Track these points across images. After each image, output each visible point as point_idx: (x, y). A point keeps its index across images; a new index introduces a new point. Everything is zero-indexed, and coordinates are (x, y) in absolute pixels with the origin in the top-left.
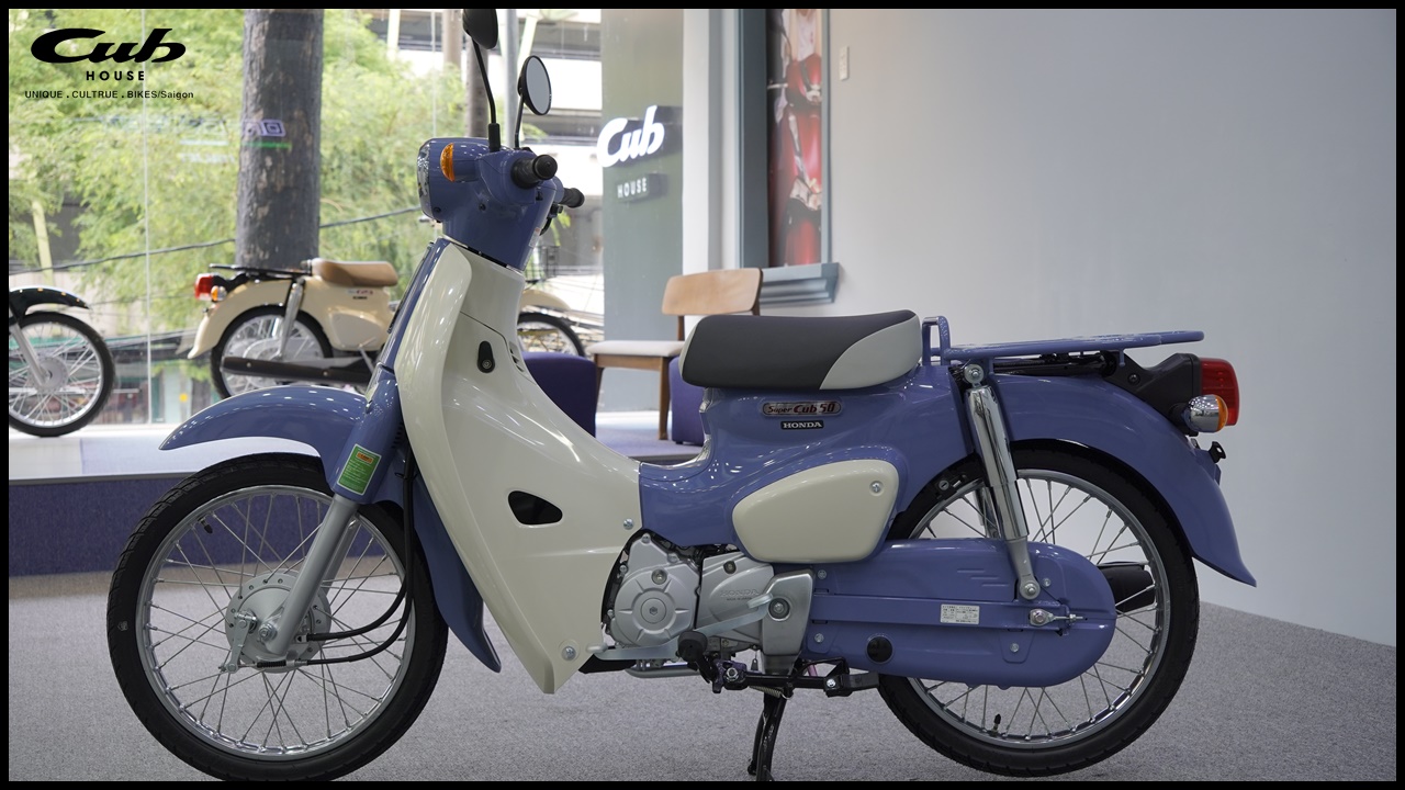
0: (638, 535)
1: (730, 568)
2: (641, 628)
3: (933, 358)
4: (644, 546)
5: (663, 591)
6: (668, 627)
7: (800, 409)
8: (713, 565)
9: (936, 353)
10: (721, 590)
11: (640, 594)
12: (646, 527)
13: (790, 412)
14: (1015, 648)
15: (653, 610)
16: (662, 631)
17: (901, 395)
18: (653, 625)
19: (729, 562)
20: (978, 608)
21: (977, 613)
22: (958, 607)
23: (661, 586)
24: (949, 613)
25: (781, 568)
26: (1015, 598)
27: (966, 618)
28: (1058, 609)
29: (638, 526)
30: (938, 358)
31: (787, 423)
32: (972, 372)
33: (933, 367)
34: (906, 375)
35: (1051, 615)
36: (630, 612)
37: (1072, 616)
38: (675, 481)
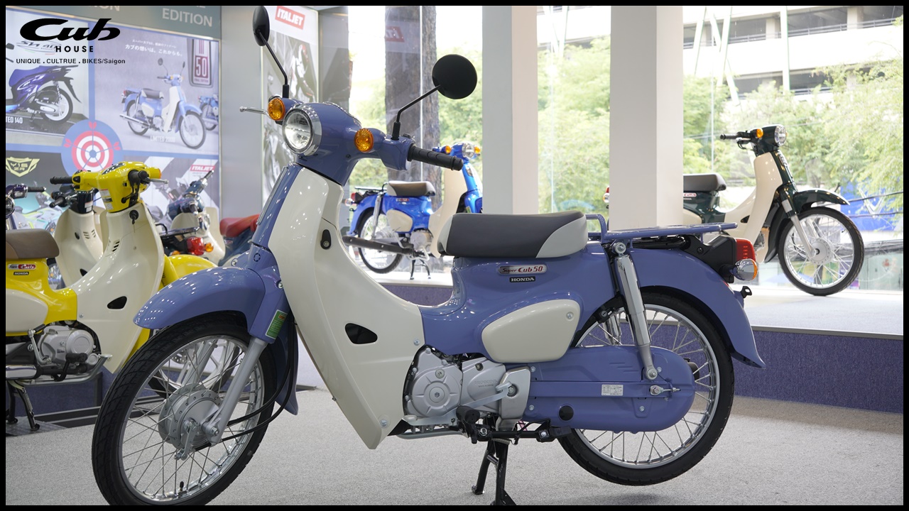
0: (423, 349)
1: (480, 367)
2: (429, 405)
4: (427, 356)
5: (442, 382)
6: (445, 405)
7: (522, 270)
8: (469, 365)
10: (475, 381)
11: (429, 385)
12: (427, 344)
13: (516, 271)
14: (642, 409)
15: (437, 394)
16: (442, 407)
18: (437, 403)
19: (478, 364)
20: (622, 386)
21: (622, 389)
22: (611, 386)
23: (441, 380)
24: (606, 389)
25: (510, 366)
26: (642, 379)
27: (616, 392)
28: (665, 385)
29: (422, 343)
31: (513, 278)
32: (619, 247)
35: (662, 389)
36: (423, 396)
37: (674, 389)
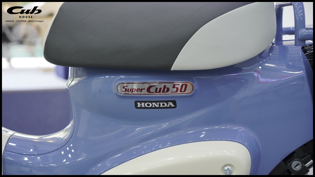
3: (285, 37)
7: (152, 90)
9: (289, 32)
13: (143, 92)
17: (256, 74)
30: (292, 37)
31: (141, 102)
33: (285, 48)
34: (260, 55)
38: (38, 155)
